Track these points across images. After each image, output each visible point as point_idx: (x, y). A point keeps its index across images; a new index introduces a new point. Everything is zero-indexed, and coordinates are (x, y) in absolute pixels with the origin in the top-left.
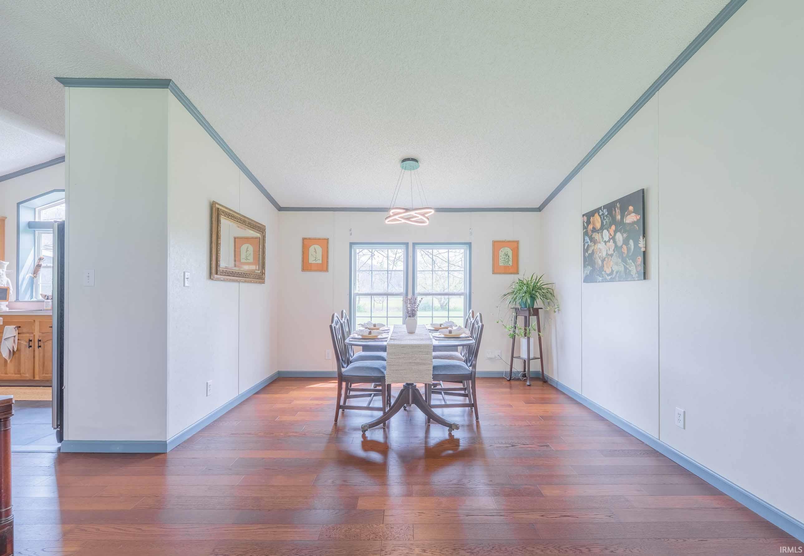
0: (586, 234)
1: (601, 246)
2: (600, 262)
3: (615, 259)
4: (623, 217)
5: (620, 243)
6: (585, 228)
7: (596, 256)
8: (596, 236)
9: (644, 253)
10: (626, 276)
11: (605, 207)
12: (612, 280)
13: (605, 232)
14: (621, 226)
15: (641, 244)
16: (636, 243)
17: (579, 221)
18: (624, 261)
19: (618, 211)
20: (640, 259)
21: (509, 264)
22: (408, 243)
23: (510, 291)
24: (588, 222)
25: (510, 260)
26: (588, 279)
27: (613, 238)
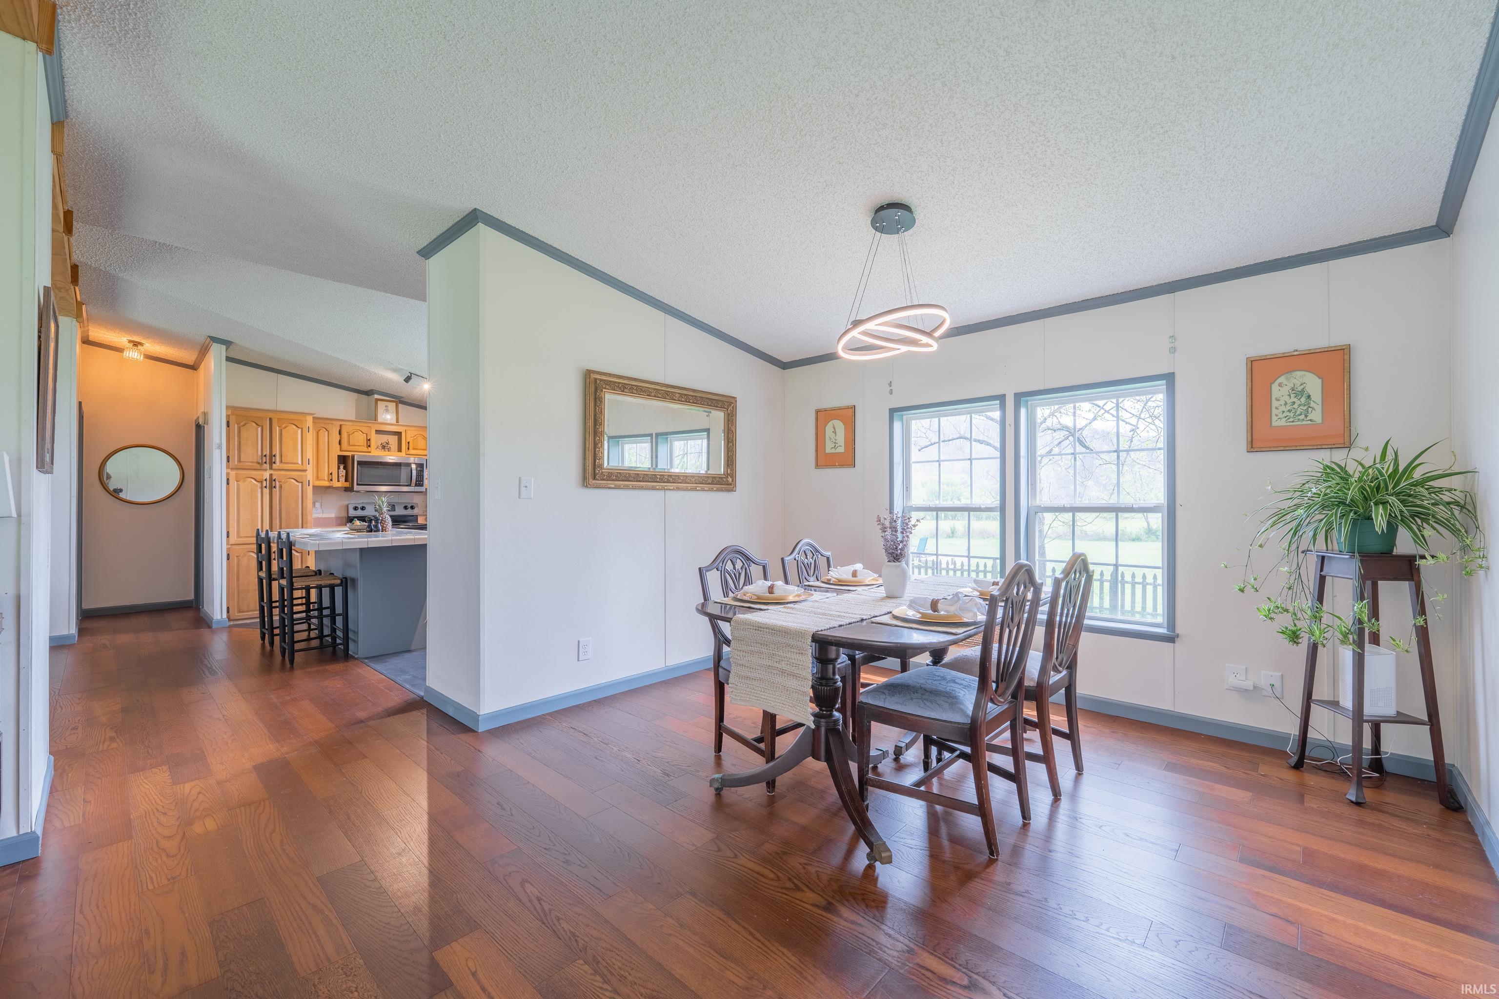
21: (1311, 420)
22: (1005, 395)
25: (1313, 409)
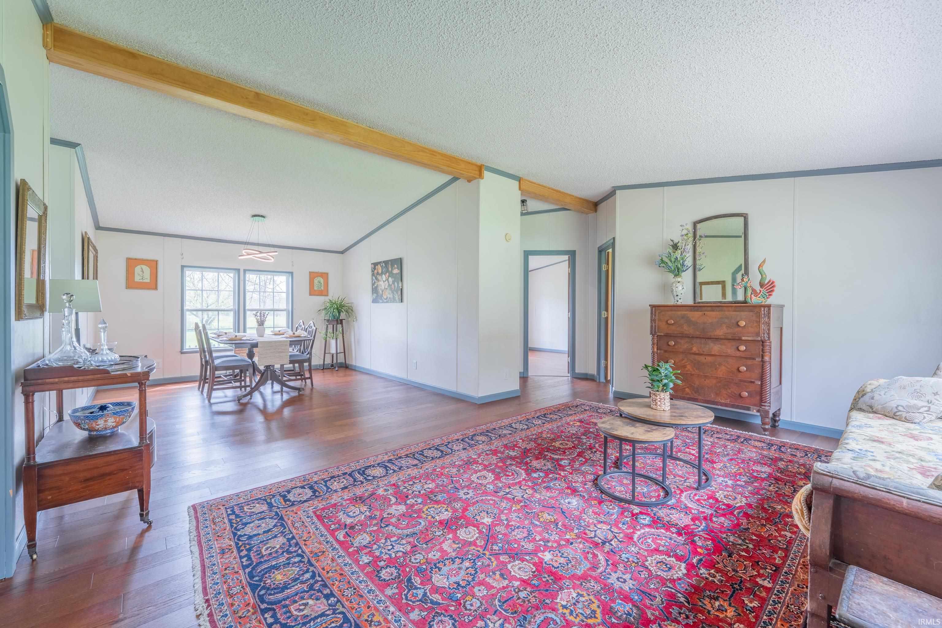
0: (373, 275)
1: (381, 283)
2: (381, 292)
3: (388, 291)
4: (392, 269)
5: (391, 283)
6: (372, 271)
7: (379, 288)
8: (379, 277)
9: (401, 289)
10: (393, 300)
11: (384, 262)
12: (387, 302)
13: (383, 275)
14: (391, 275)
15: (400, 285)
16: (398, 284)
17: (369, 268)
18: (393, 292)
19: (390, 266)
20: (399, 292)
21: (322, 289)
23: (324, 308)
24: (375, 268)
25: (322, 286)
26: (374, 301)
27: (388, 280)
